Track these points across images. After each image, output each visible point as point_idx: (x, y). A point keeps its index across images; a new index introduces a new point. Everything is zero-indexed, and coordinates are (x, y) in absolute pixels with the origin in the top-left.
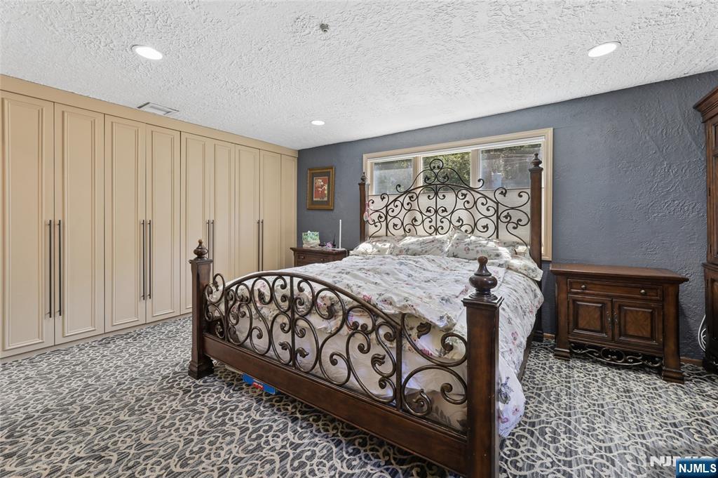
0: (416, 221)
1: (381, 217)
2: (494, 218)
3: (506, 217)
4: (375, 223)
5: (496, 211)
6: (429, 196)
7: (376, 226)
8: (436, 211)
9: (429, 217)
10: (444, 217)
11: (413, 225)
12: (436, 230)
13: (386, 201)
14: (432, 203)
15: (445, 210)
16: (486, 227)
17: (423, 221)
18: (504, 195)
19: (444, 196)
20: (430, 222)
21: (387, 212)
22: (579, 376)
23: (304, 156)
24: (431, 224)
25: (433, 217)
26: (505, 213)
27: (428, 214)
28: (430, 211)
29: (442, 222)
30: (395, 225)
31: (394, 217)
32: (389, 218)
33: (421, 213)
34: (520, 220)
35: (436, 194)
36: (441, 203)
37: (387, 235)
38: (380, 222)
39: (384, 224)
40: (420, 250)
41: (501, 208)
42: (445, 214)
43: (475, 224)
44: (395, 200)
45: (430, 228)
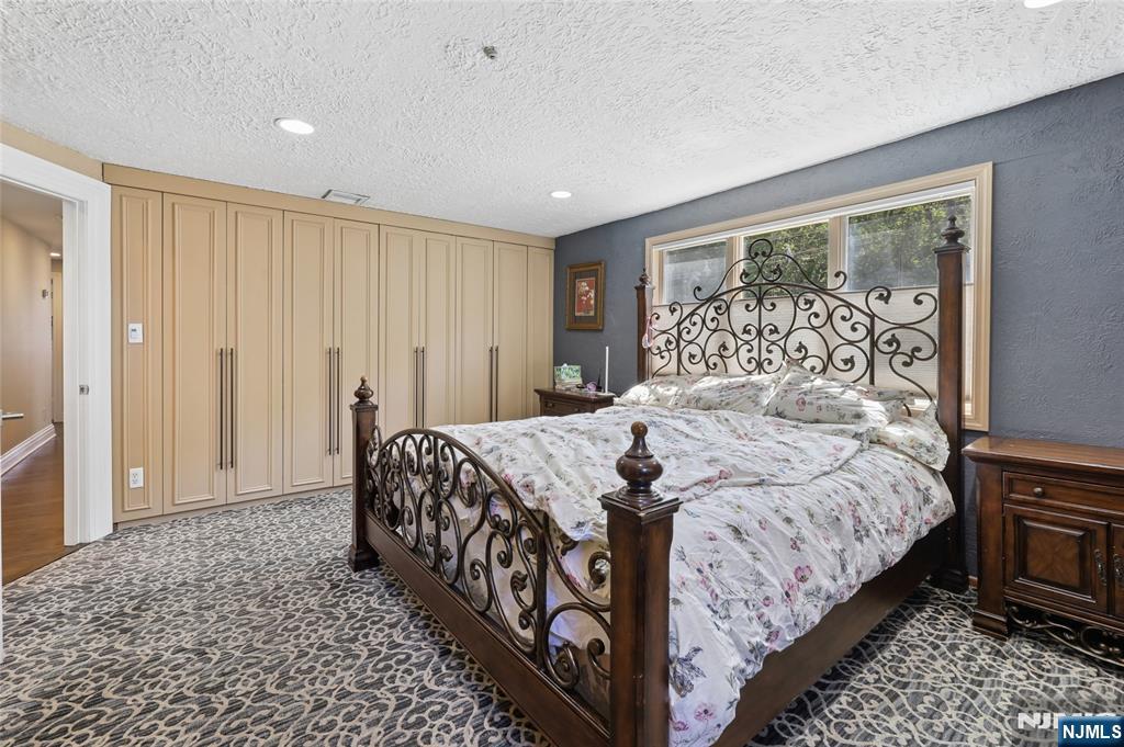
0: (725, 348)
1: (671, 343)
2: (866, 345)
3: (889, 343)
4: (660, 353)
5: (870, 331)
6: (747, 306)
7: (662, 357)
8: (760, 333)
9: (747, 342)
10: (773, 343)
11: (721, 356)
12: (760, 365)
13: (678, 313)
14: (752, 318)
15: (775, 331)
16: (850, 361)
17: (737, 350)
18: (886, 300)
19: (773, 305)
20: (749, 351)
21: (680, 334)
22: (1011, 676)
23: (564, 247)
24: (751, 355)
25: (755, 343)
26: (887, 336)
27: (746, 337)
28: (748, 332)
29: (770, 352)
30: (692, 356)
31: (690, 342)
32: (682, 344)
33: (734, 335)
34: (918, 349)
35: (760, 302)
36: (767, 317)
37: (678, 374)
38: (668, 350)
39: (674, 353)
40: (718, 400)
41: (880, 327)
42: (774, 337)
43: (830, 356)
44: (692, 314)
45: (749, 362)
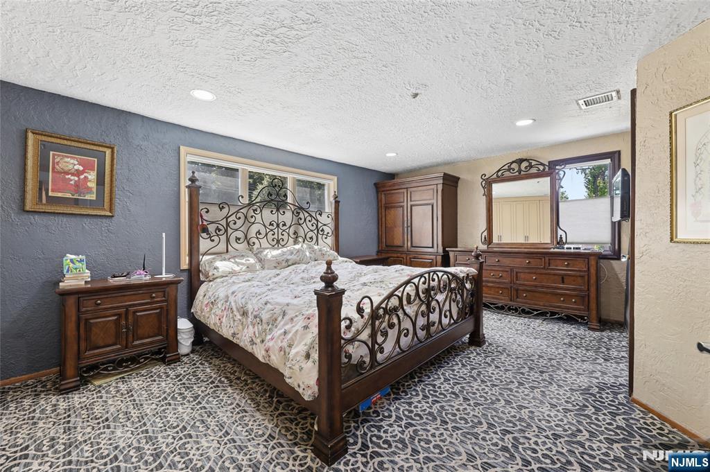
0: (260, 234)
1: (220, 230)
2: (316, 232)
3: (322, 231)
4: (210, 237)
5: (317, 226)
6: (272, 211)
7: (213, 241)
8: (278, 225)
9: (272, 230)
10: (284, 231)
11: (257, 238)
12: (278, 242)
13: (225, 211)
14: (274, 217)
15: (284, 225)
16: (311, 238)
17: (267, 234)
18: (321, 215)
19: (284, 212)
20: (273, 235)
21: (228, 224)
24: (273, 237)
25: (276, 231)
26: (321, 229)
27: (271, 227)
28: (272, 225)
29: (283, 235)
30: (238, 239)
31: (237, 230)
32: (230, 231)
33: (265, 226)
34: (328, 233)
35: (278, 210)
36: (281, 218)
37: (227, 251)
38: (218, 235)
39: (223, 238)
41: (320, 225)
42: (285, 228)
43: (305, 236)
44: (237, 212)
45: (273, 240)
